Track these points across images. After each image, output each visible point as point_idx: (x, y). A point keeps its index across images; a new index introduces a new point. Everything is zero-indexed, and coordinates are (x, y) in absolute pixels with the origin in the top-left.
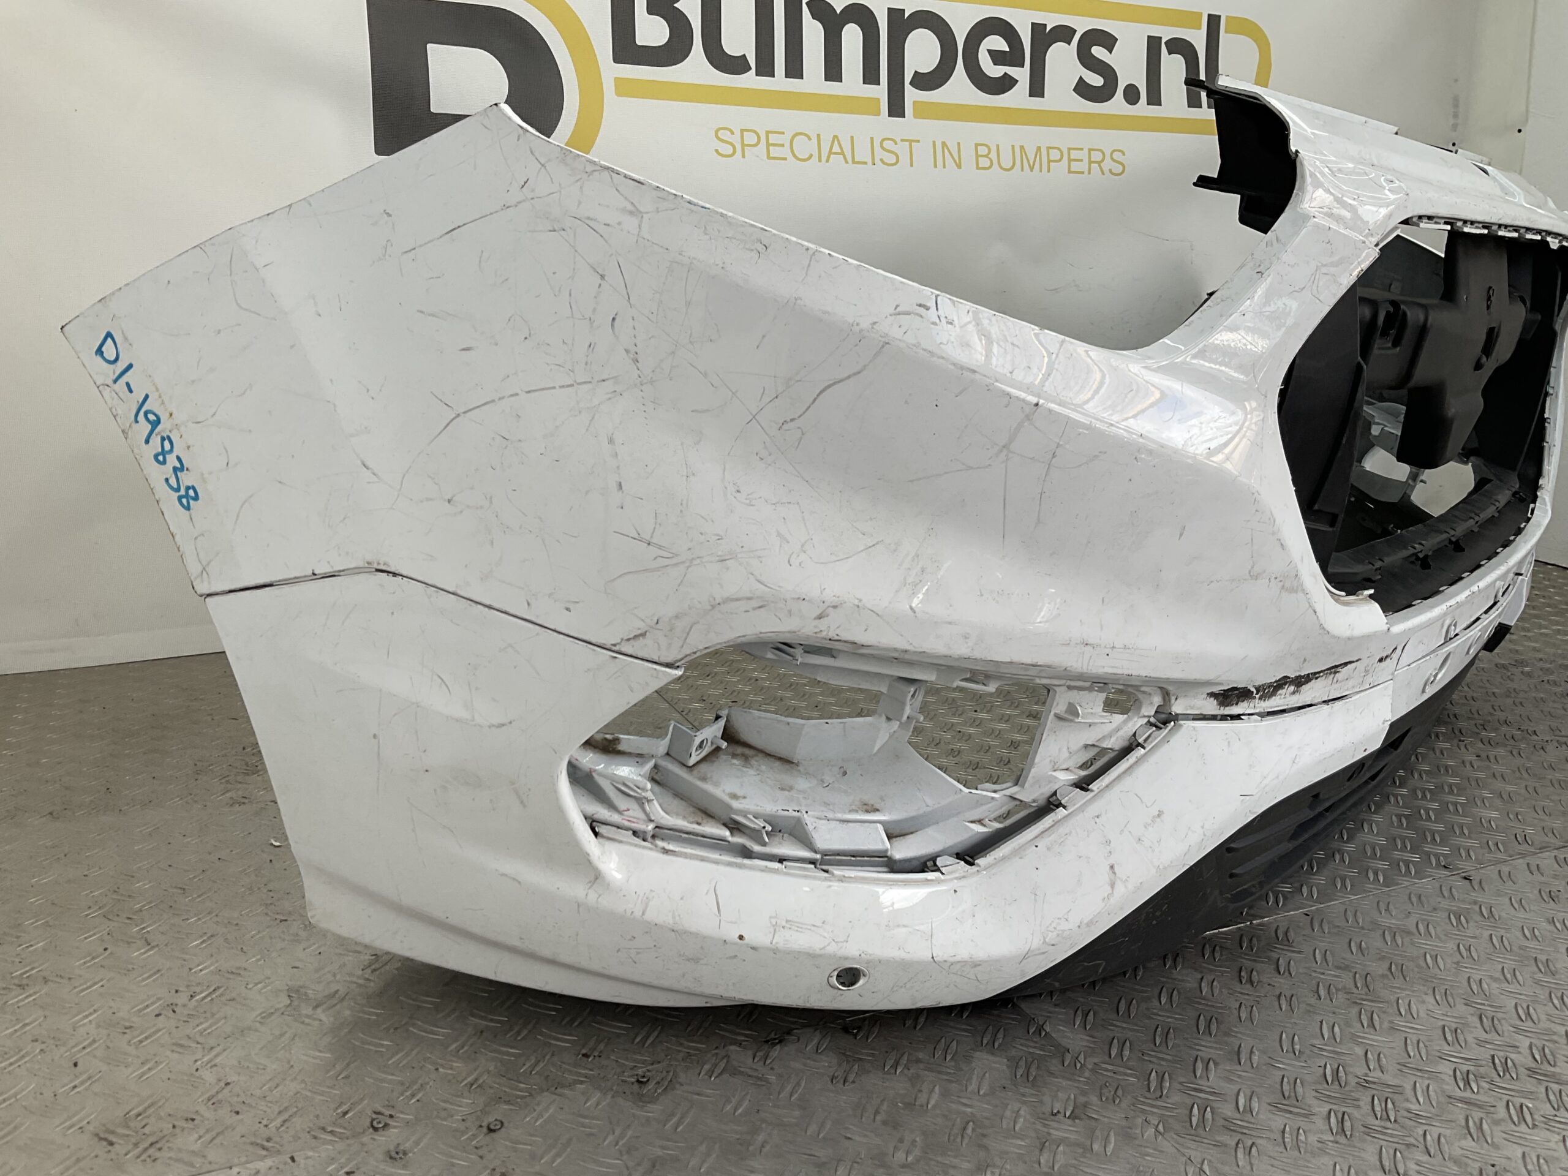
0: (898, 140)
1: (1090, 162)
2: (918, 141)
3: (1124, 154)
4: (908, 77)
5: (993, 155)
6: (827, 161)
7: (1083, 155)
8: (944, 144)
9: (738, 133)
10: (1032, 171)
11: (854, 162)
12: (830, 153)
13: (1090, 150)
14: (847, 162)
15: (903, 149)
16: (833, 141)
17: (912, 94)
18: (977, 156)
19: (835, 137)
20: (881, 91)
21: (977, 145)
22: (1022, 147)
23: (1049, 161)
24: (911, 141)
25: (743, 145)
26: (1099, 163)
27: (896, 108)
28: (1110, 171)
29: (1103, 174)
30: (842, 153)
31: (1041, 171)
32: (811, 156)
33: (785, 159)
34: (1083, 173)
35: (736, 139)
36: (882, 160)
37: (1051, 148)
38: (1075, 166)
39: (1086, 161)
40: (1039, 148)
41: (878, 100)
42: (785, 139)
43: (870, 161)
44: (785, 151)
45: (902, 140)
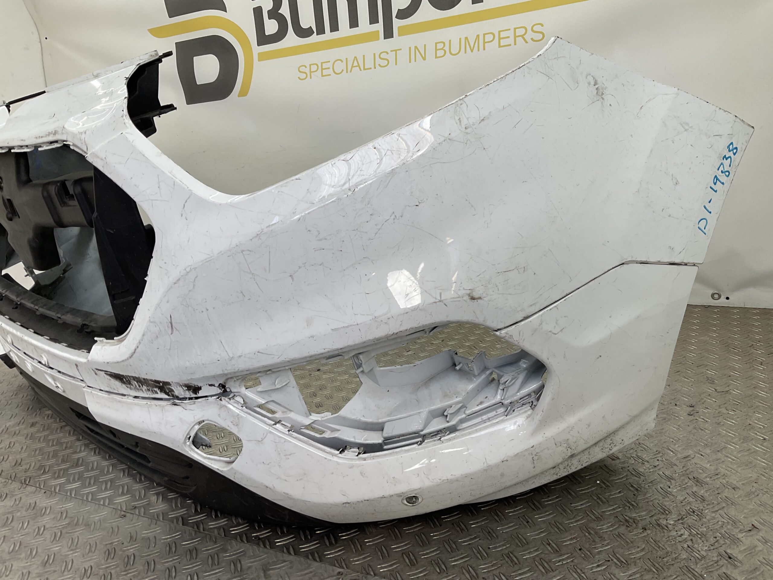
0: (389, 52)
1: (515, 37)
2: (401, 49)
3: (542, 25)
4: (394, 13)
5: (447, 48)
6: (351, 72)
7: (511, 34)
8: (416, 47)
9: (308, 67)
10: (472, 51)
11: (365, 69)
12: (352, 67)
13: (515, 29)
14: (361, 70)
15: (391, 57)
16: (354, 60)
17: (397, 23)
18: (436, 50)
19: (355, 57)
20: (379, 27)
21: (436, 43)
22: (466, 38)
23: (485, 43)
24: (396, 51)
25: (311, 72)
26: (522, 36)
27: (388, 33)
28: (532, 39)
29: (527, 42)
30: (359, 66)
31: (479, 50)
32: (343, 70)
33: (330, 75)
34: (510, 45)
35: (307, 70)
36: (379, 65)
37: (486, 34)
38: (503, 42)
39: (512, 38)
40: (478, 36)
41: (378, 31)
42: (330, 65)
43: (373, 67)
44: (330, 71)
45: (391, 51)
